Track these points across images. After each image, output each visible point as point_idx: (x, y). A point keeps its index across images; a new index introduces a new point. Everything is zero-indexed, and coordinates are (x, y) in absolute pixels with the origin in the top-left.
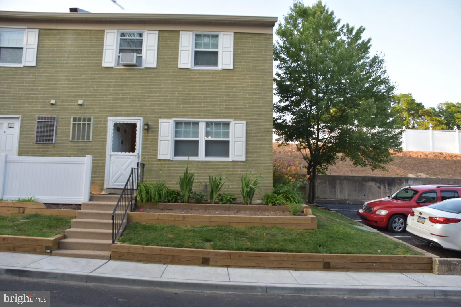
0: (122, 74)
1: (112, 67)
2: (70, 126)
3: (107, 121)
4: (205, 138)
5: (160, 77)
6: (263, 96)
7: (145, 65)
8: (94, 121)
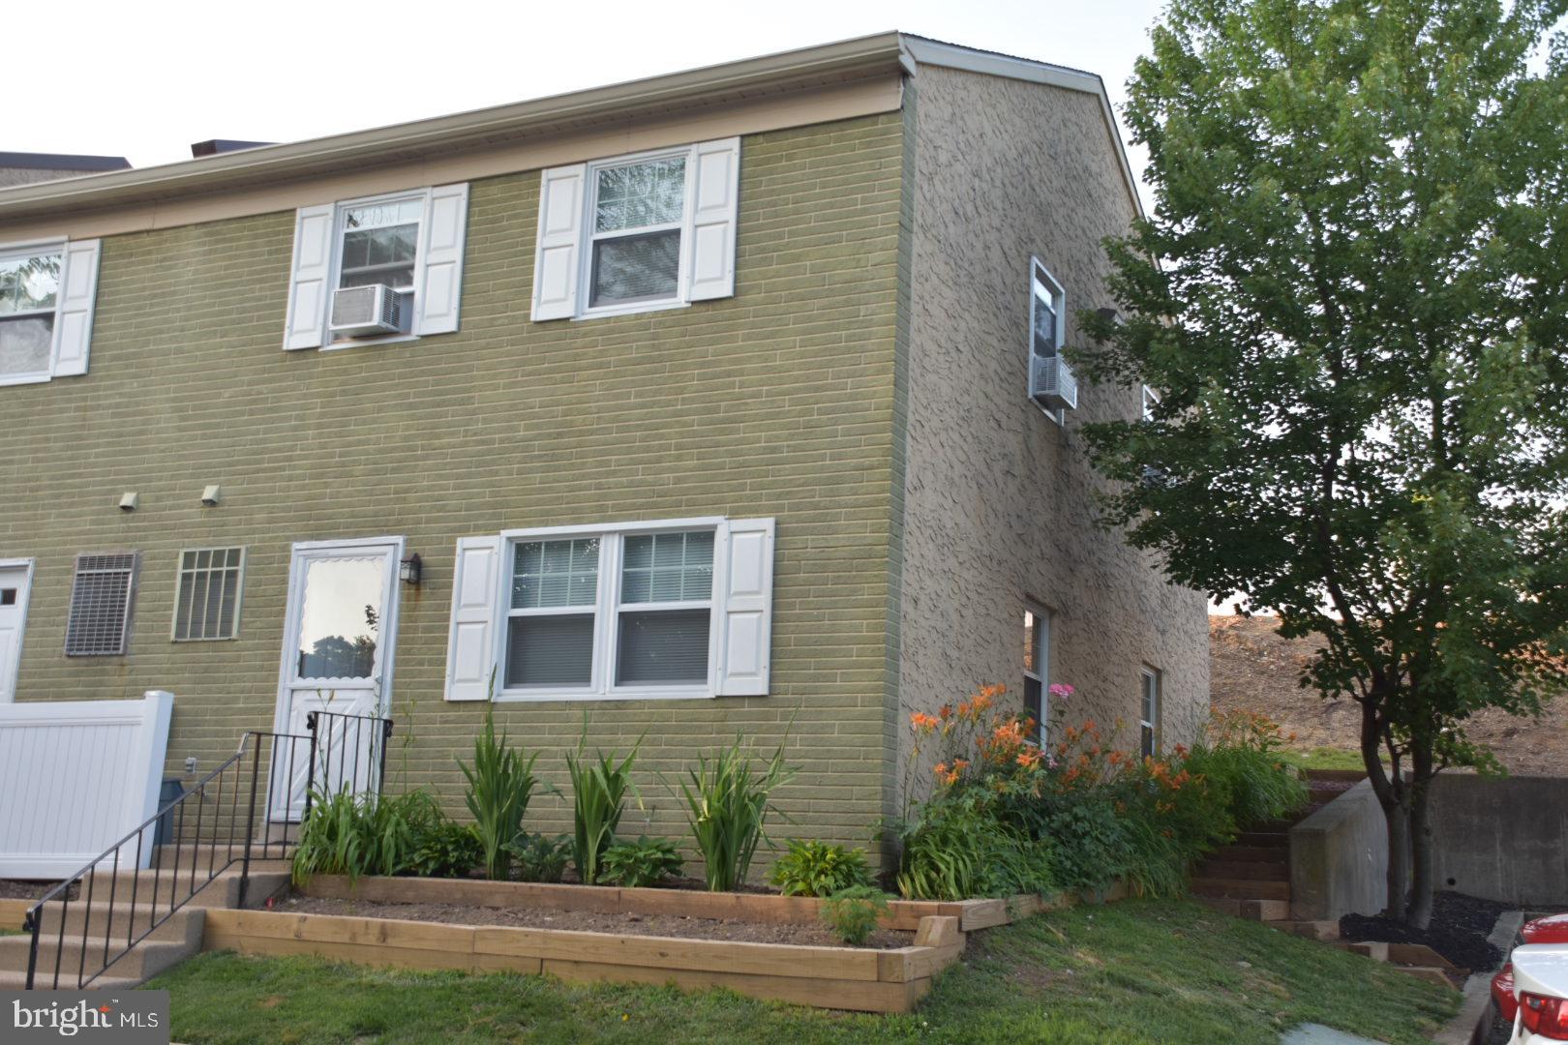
0: (345, 372)
1: (317, 348)
2: (172, 587)
3: (287, 559)
4: (616, 605)
5: (470, 369)
7: (422, 326)
8: (248, 562)
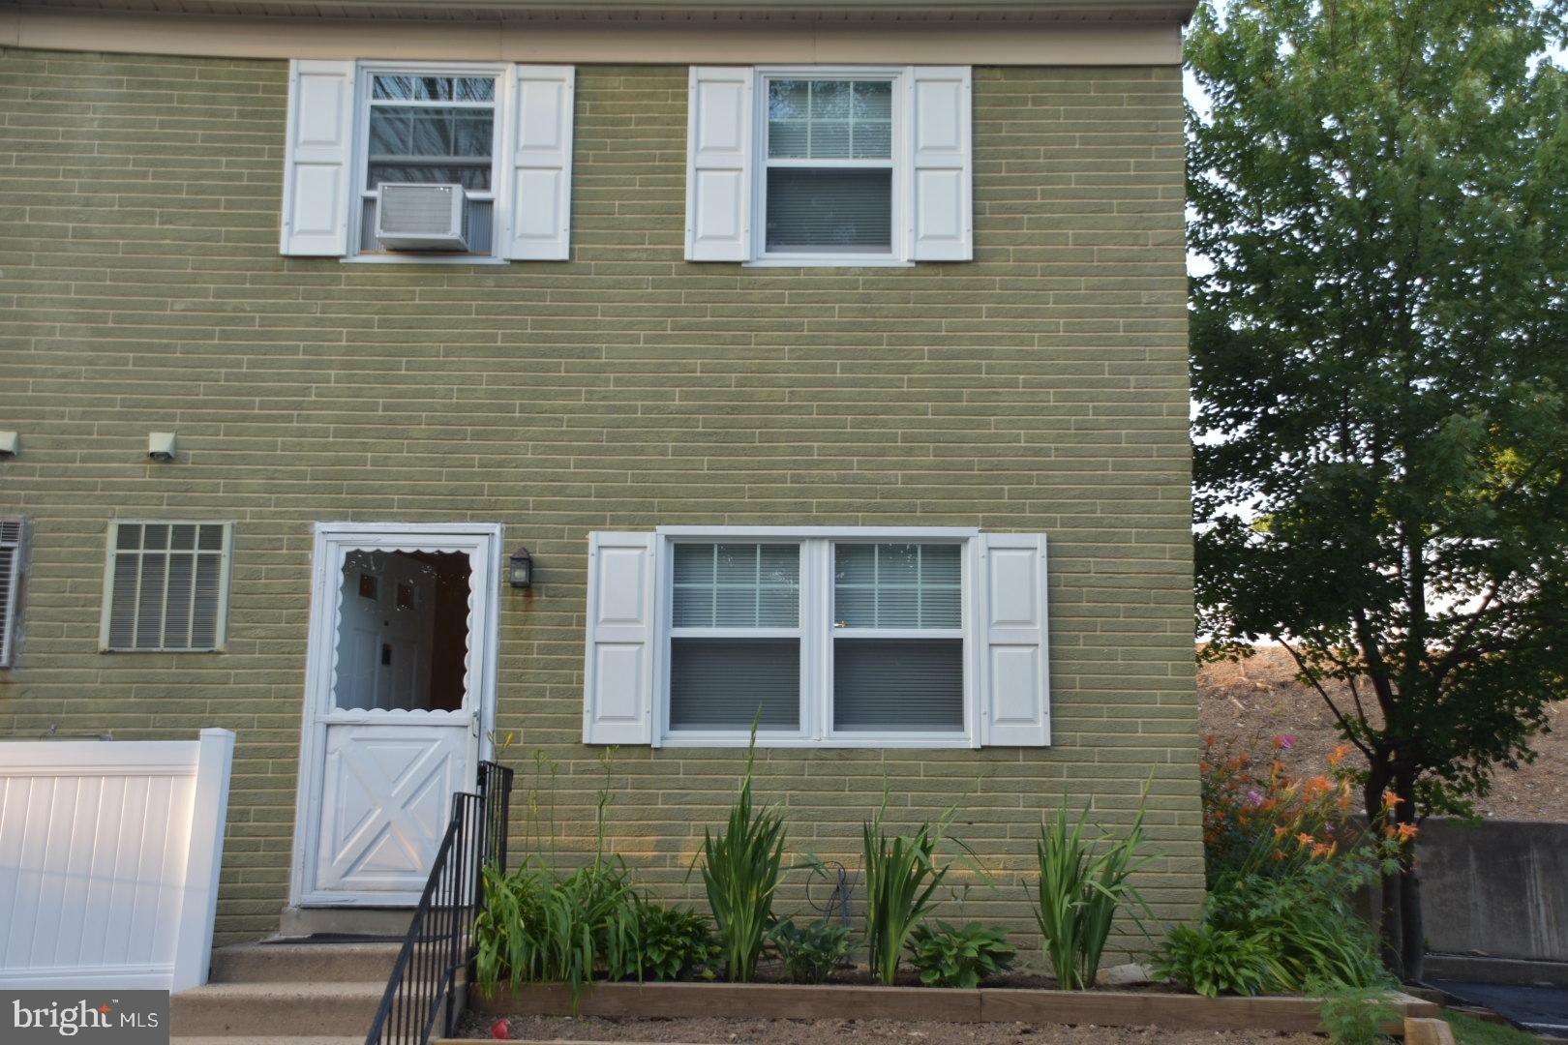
0: (387, 296)
1: (336, 258)
2: (100, 573)
3: (308, 544)
4: (830, 628)
5: (592, 311)
6: (1137, 398)
7: (507, 247)
8: (235, 544)
